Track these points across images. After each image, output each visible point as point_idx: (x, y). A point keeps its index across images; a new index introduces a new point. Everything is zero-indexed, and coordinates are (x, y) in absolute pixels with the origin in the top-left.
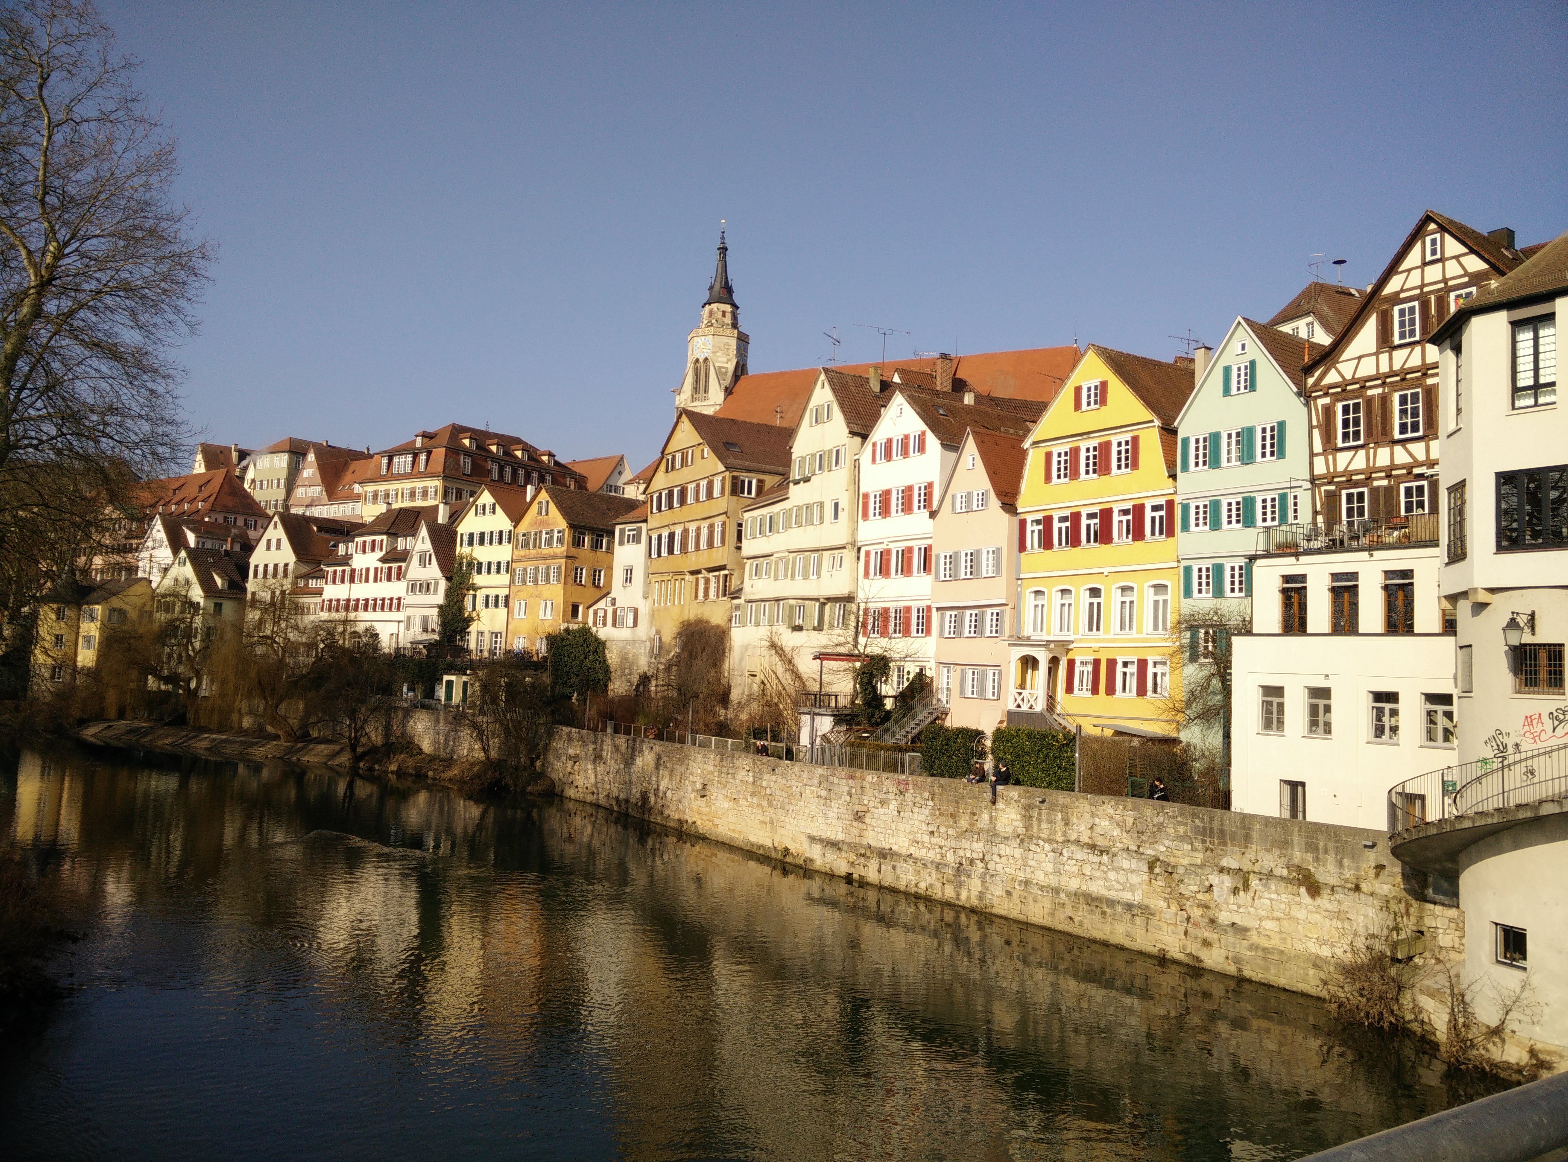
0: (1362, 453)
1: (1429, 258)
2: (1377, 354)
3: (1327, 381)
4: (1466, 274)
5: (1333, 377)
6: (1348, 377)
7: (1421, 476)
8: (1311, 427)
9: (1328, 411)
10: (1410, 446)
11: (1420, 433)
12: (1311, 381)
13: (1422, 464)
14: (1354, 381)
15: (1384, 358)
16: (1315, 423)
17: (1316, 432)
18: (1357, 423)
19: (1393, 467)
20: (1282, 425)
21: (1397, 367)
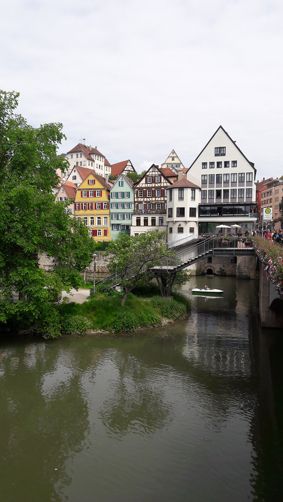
0: (142, 199)
1: (153, 171)
2: (145, 184)
3: (137, 187)
4: (158, 174)
5: (138, 186)
6: (141, 187)
7: (151, 203)
8: (134, 194)
9: (137, 191)
10: (150, 198)
11: (151, 197)
12: (135, 186)
13: (151, 201)
14: (142, 187)
15: (146, 184)
16: (135, 193)
17: (135, 194)
18: (142, 194)
19: (147, 201)
20: (129, 192)
21: (148, 186)
